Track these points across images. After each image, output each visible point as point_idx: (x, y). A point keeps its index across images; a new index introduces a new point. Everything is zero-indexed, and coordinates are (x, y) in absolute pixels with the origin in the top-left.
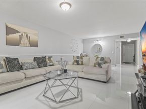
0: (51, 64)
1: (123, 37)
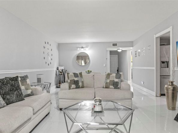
0: (29, 92)
1: (117, 45)
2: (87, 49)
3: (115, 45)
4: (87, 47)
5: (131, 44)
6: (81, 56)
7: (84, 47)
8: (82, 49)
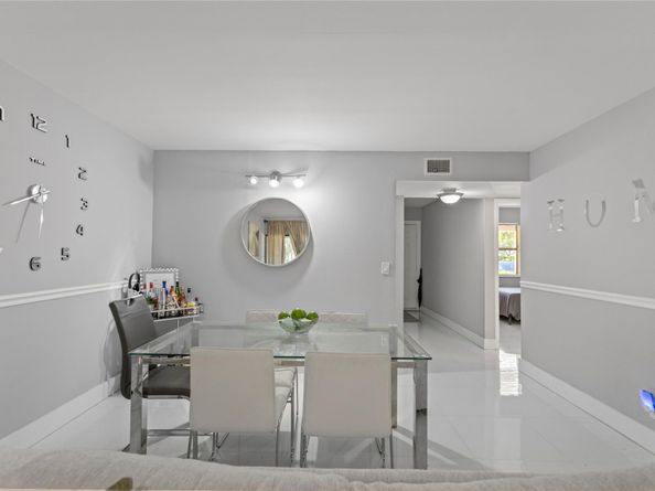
1: (447, 170)
2: (298, 183)
3: (438, 167)
4: (299, 173)
5: (518, 165)
6: (283, 222)
7: (282, 171)
8: (274, 183)
